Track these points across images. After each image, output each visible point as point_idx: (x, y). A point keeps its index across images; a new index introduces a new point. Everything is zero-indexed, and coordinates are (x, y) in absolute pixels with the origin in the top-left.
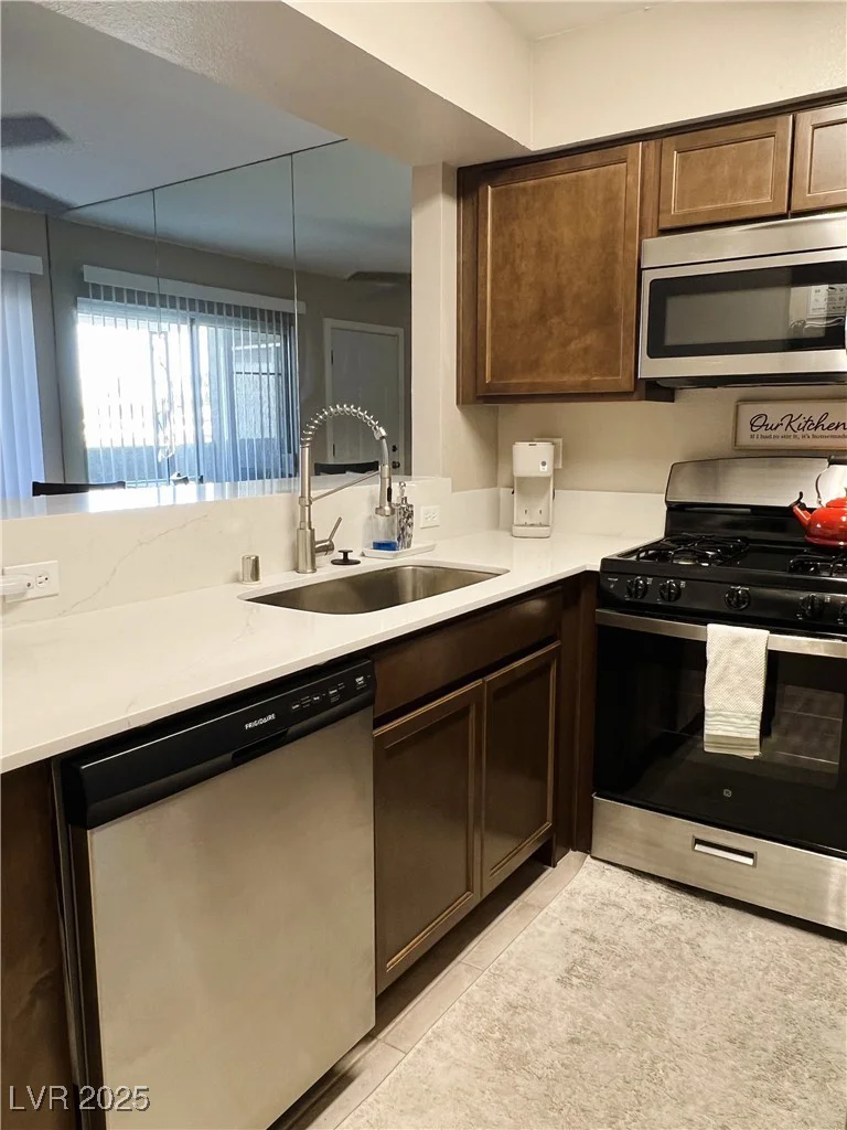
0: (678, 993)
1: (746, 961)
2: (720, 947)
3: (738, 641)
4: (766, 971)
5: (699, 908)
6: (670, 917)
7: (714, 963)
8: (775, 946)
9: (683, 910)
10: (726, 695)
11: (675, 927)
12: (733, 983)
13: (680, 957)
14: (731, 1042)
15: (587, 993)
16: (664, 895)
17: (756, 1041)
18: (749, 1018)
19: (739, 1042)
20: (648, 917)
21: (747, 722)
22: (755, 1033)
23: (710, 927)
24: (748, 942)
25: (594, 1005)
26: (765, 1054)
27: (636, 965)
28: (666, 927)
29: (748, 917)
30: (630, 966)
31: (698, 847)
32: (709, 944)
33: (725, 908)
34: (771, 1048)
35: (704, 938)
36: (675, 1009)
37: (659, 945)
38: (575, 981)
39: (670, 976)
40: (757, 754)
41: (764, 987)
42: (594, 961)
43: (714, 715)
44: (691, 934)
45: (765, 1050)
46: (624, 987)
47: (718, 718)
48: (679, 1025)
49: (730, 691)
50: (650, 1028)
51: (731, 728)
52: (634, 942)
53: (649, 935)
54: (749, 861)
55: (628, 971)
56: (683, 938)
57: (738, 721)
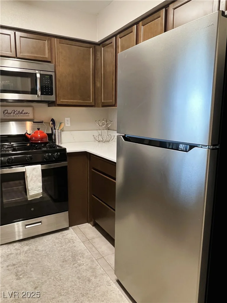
0: (45, 261)
1: (50, 246)
2: (43, 247)
3: (34, 169)
4: (55, 245)
5: (30, 242)
6: (26, 248)
7: (45, 250)
8: (52, 240)
9: (27, 245)
10: (33, 183)
11: (30, 249)
12: (52, 251)
13: (38, 254)
14: (63, 262)
15: (27, 276)
16: (20, 244)
17: (67, 258)
18: (62, 255)
19: (64, 261)
20: (22, 251)
21: (39, 188)
22: (65, 257)
23: (37, 244)
24: (46, 242)
25: (31, 278)
26: (71, 259)
27: (31, 263)
28: (28, 250)
29: (41, 237)
30: (30, 264)
31: (27, 227)
32: (40, 248)
33: (35, 239)
34: (70, 258)
35: (38, 247)
36: (48, 265)
37: (30, 255)
38: (21, 276)
39: (40, 259)
40: (42, 196)
41: (58, 248)
42: (20, 269)
43: (31, 190)
44: (34, 248)
45: (70, 259)
46: (33, 269)
47: (32, 190)
48: (52, 267)
49: (34, 182)
50: (47, 272)
51: (35, 192)
52: (24, 258)
53: (26, 255)
54: (40, 224)
55: (30, 265)
56: (34, 250)
57: (38, 189)
